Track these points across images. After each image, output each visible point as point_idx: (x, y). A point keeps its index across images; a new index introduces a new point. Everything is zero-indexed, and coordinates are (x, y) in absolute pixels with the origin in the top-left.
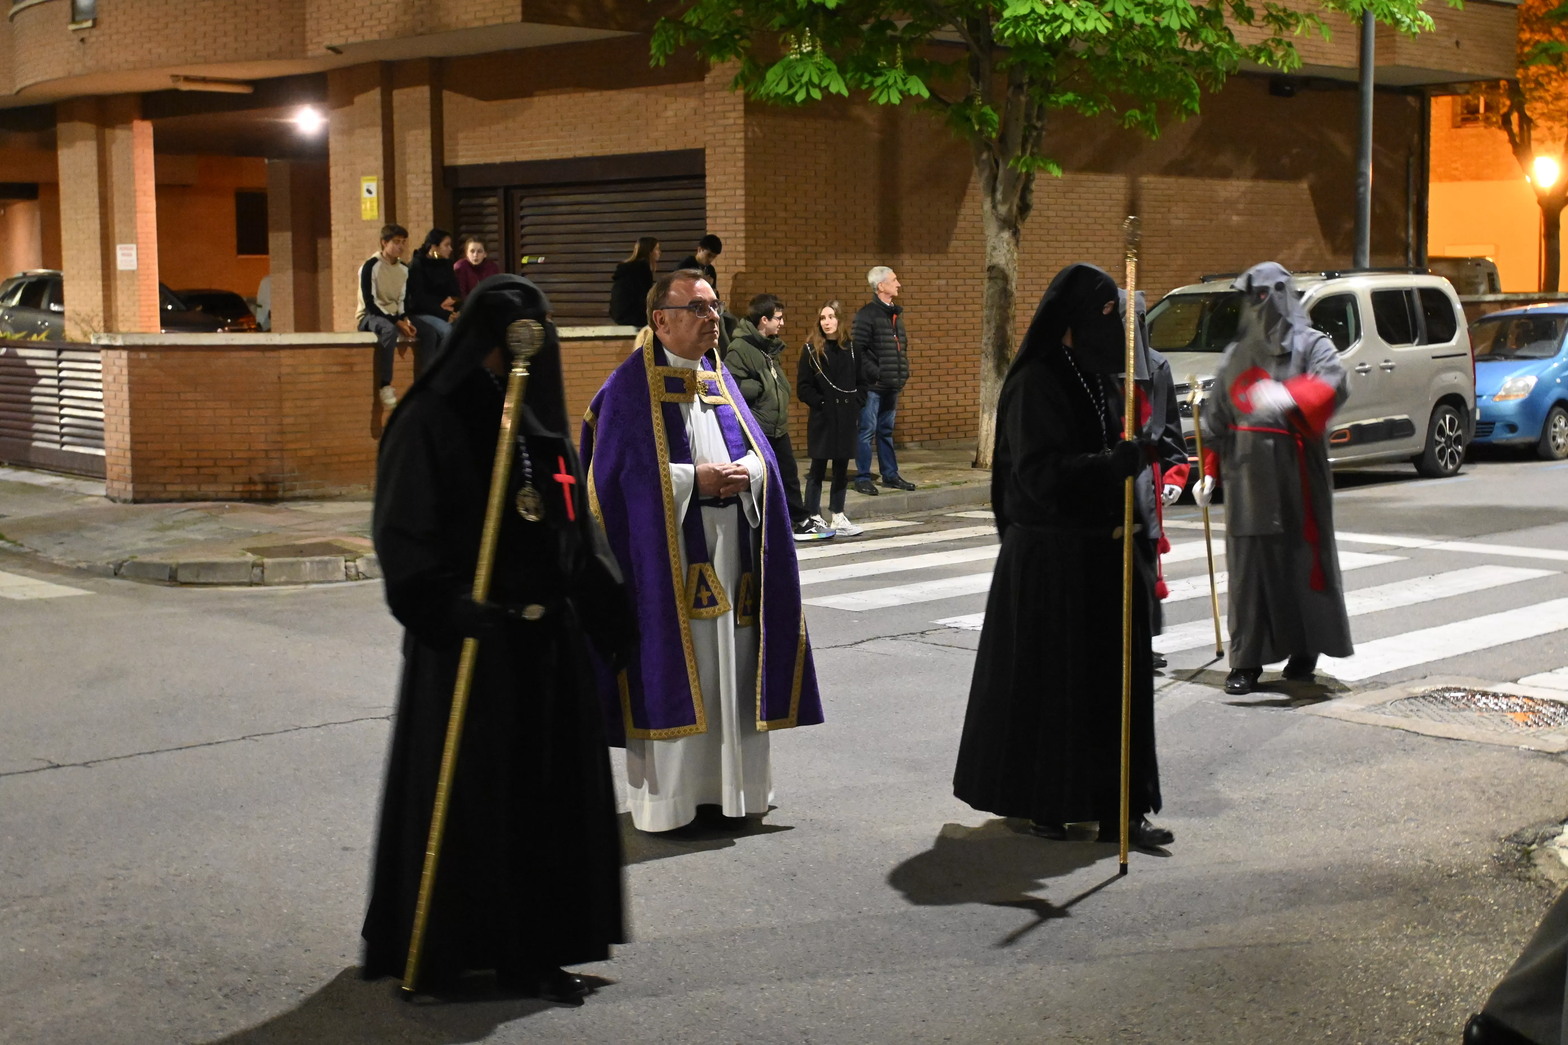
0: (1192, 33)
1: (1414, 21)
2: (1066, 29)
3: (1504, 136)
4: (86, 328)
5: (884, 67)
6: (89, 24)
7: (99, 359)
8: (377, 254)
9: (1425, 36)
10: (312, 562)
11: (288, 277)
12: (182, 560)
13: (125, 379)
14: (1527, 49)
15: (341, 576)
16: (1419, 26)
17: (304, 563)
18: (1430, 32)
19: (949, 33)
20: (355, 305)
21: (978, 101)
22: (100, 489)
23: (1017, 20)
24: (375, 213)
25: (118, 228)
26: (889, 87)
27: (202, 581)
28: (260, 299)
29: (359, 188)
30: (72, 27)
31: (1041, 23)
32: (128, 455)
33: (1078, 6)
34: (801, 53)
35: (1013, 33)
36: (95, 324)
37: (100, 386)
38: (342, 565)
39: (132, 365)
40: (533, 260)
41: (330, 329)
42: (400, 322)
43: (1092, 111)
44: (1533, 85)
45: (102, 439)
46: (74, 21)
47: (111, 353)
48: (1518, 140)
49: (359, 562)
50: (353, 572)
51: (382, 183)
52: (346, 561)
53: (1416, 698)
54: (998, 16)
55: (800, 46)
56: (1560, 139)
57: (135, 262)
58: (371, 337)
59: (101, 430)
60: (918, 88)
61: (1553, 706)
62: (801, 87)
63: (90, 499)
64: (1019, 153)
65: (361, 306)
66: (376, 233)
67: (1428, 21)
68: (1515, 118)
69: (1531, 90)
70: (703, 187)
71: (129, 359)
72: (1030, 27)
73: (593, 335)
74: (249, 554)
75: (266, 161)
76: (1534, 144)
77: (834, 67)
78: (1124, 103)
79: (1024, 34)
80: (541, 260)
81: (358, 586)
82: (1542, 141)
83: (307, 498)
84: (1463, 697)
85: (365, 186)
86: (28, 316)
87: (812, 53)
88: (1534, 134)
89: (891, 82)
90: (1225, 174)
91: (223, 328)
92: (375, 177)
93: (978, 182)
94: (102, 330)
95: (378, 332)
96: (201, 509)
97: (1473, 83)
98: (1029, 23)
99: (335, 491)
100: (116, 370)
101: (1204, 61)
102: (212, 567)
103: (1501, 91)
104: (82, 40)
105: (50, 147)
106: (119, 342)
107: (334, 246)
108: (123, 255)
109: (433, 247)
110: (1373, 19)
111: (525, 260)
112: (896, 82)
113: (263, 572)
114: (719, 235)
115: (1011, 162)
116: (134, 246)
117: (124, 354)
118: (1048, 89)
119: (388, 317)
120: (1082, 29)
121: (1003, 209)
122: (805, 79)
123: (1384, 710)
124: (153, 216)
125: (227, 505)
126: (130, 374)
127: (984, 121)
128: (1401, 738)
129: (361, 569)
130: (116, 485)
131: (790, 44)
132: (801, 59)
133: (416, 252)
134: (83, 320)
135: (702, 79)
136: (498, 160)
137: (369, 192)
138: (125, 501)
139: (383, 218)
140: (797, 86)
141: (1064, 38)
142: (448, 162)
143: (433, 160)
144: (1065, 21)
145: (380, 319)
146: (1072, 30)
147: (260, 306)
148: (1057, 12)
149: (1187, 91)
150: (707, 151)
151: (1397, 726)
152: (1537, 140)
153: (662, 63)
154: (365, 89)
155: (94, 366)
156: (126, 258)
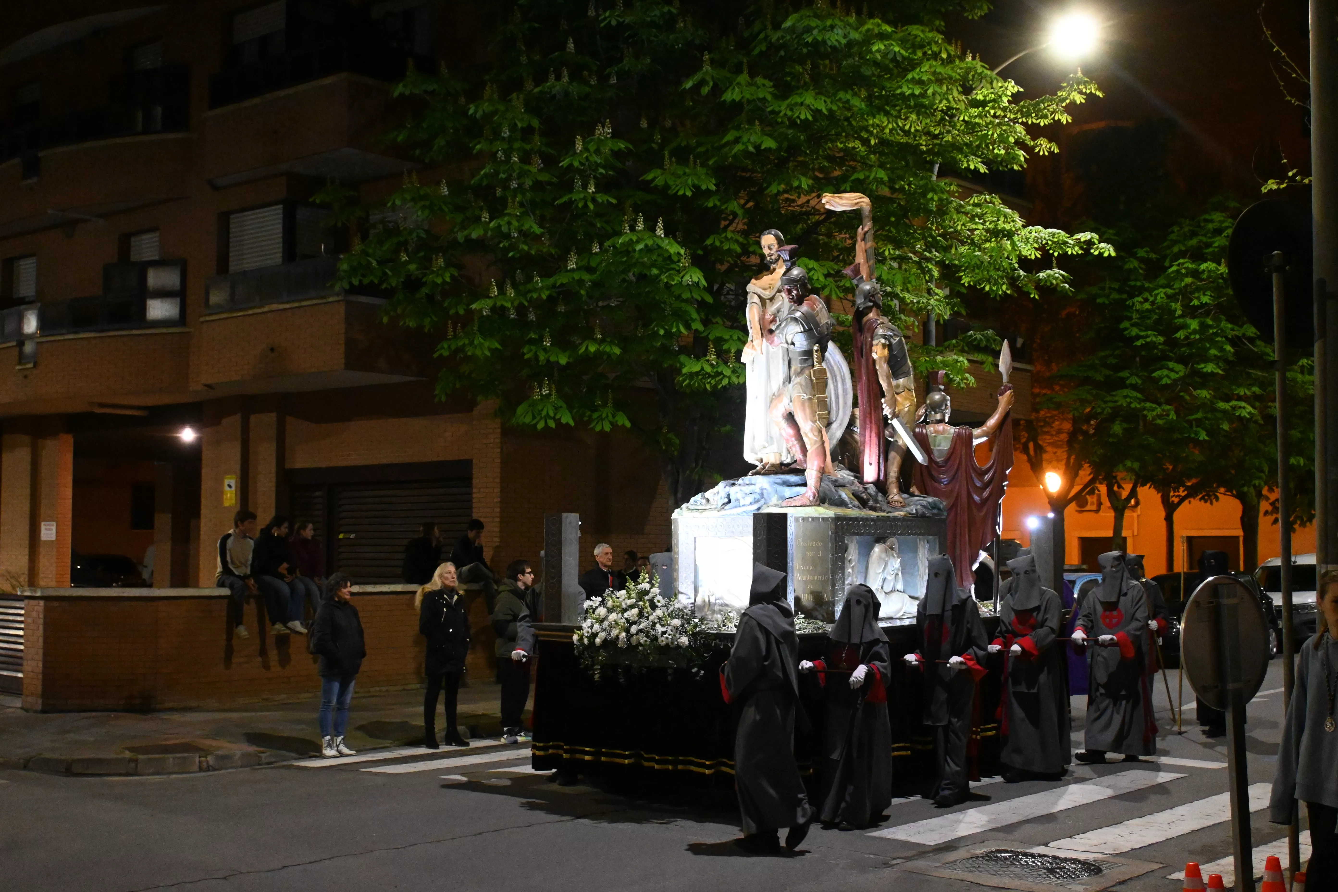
1: (962, 380)
2: (725, 382)
3: (1025, 457)
4: (15, 583)
5: (599, 405)
6: (31, 365)
7: (23, 606)
8: (231, 531)
9: (969, 389)
10: (174, 758)
11: (167, 546)
12: (76, 756)
13: (41, 621)
14: (1038, 400)
15: (196, 768)
16: (965, 383)
17: (168, 758)
18: (972, 388)
19: (644, 382)
20: (216, 568)
21: (665, 430)
22: (17, 703)
23: (691, 375)
24: (233, 502)
25: (43, 511)
26: (603, 420)
27: (90, 772)
28: (146, 562)
29: (222, 484)
30: (18, 367)
31: (709, 378)
32: (40, 677)
33: (733, 366)
34: (542, 395)
35: (689, 383)
36: (21, 579)
37: (22, 626)
38: (197, 759)
39: (47, 610)
40: (347, 536)
41: (196, 585)
42: (246, 581)
44: (1042, 424)
45: (21, 665)
46: (20, 363)
47: (33, 602)
48: (1034, 460)
49: (209, 758)
50: (205, 764)
51: (239, 481)
52: (200, 757)
53: (977, 858)
54: (679, 372)
55: (541, 390)
56: (1061, 460)
57: (54, 535)
58: (226, 592)
59: (21, 658)
60: (623, 420)
61: (1073, 863)
62: (541, 418)
63: (10, 710)
64: (694, 465)
65: (219, 569)
66: (231, 517)
67: (972, 380)
68: (1031, 445)
69: (1042, 427)
70: (470, 485)
71: (45, 606)
72: (701, 380)
73: (389, 590)
74: (127, 752)
75: (156, 463)
76: (1045, 464)
77: (564, 405)
79: (697, 384)
80: (352, 536)
81: (208, 776)
82: (1050, 462)
83: (172, 710)
84: (1010, 857)
85: (226, 482)
87: (549, 395)
88: (1045, 456)
89: (604, 415)
91: (117, 583)
92: (234, 476)
93: (665, 485)
94: (27, 584)
95: (231, 587)
96: (94, 717)
98: (700, 377)
99: (194, 704)
100: (34, 614)
102: (99, 762)
103: (1021, 427)
104: (26, 377)
106: (38, 594)
107: (202, 524)
108: (46, 529)
109: (275, 528)
111: (341, 536)
112: (607, 416)
113: (137, 766)
114: (482, 520)
115: (688, 472)
116: (54, 523)
117: (42, 603)
118: (713, 422)
119: (239, 577)
120: (736, 383)
122: (544, 413)
123: (955, 867)
124: (69, 502)
125: (113, 715)
126: (45, 617)
127: (669, 443)
128: (967, 888)
129: (211, 763)
130: (30, 699)
131: (534, 389)
132: (541, 399)
133: (262, 530)
134: (13, 577)
135: (472, 411)
136: (324, 464)
137: (230, 486)
138: (36, 712)
139: (239, 505)
140: (538, 418)
141: (724, 388)
142: (288, 466)
143: (277, 464)
144: (725, 376)
145: (232, 578)
146: (729, 382)
147: (146, 567)
148: (719, 370)
150: (474, 461)
151: (965, 879)
152: (1047, 460)
153: (443, 399)
154: (230, 414)
155: (18, 611)
156: (48, 532)
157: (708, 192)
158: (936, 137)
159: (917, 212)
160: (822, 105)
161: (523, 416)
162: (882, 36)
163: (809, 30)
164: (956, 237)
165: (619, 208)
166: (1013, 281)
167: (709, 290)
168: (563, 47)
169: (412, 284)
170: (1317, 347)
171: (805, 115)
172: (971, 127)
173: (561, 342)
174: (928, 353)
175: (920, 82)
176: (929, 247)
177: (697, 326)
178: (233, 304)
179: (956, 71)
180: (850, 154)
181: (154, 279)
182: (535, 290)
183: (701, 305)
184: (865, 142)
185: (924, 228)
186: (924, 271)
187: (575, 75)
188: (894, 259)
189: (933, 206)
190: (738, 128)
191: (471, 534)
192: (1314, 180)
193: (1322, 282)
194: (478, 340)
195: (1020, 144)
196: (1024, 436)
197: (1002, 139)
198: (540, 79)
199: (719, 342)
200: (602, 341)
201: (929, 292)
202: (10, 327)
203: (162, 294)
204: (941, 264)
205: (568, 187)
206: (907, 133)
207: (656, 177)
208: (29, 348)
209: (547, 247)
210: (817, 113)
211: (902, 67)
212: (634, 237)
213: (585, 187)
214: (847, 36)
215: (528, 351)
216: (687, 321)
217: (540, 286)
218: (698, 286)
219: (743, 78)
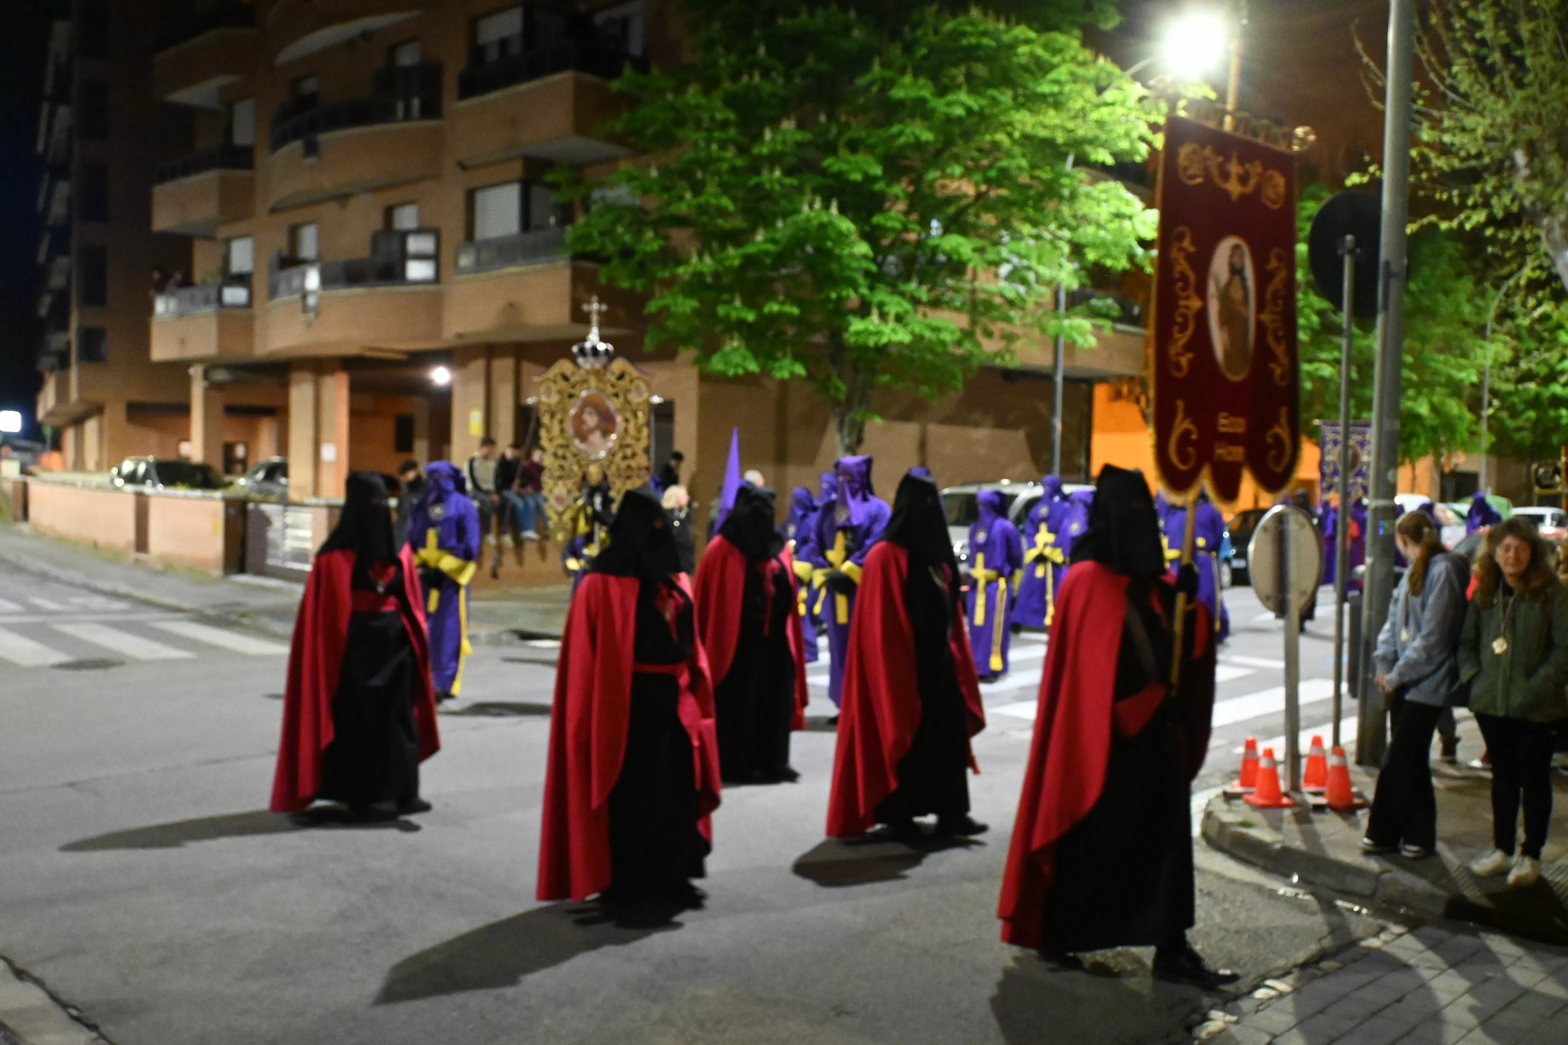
0: (959, 343)
2: (885, 340)
4: (302, 494)
5: (780, 357)
6: (313, 315)
8: (477, 454)
9: (1091, 350)
16: (1088, 345)
18: (1094, 348)
19: (818, 338)
21: (834, 378)
23: (858, 333)
24: (478, 430)
25: (324, 435)
26: (783, 369)
29: (469, 416)
30: (303, 316)
31: (871, 336)
34: (732, 347)
35: (855, 340)
36: (308, 491)
39: (329, 516)
43: (900, 386)
46: (304, 313)
47: (317, 509)
51: (483, 414)
55: (732, 343)
57: (333, 456)
60: (800, 370)
62: (732, 367)
64: (857, 409)
66: (477, 442)
67: (1093, 342)
71: (327, 513)
72: (864, 337)
75: (415, 399)
77: (751, 356)
78: (918, 382)
79: (861, 341)
85: (472, 415)
86: (268, 486)
87: (738, 348)
89: (784, 366)
90: (976, 425)
92: (479, 411)
93: (833, 425)
94: (312, 495)
97: (1120, 378)
98: (864, 335)
100: (320, 519)
101: (964, 360)
104: (309, 324)
105: (285, 386)
106: (322, 503)
107: (453, 450)
108: (327, 451)
110: (1062, 340)
112: (786, 366)
114: (682, 451)
115: (852, 414)
116: (333, 446)
117: (324, 510)
118: (874, 372)
119: (485, 492)
120: (895, 340)
121: (847, 440)
122: (734, 362)
127: (837, 389)
131: (726, 341)
132: (732, 351)
133: (501, 455)
134: (300, 489)
135: (675, 359)
137: (475, 419)
140: (729, 366)
141: (884, 344)
142: (521, 404)
143: (514, 401)
146: (889, 340)
149: (954, 376)
150: (677, 404)
153: (651, 349)
154: (475, 357)
155: (306, 516)
156: (329, 452)
157: (875, 179)
158: (1071, 131)
159: (1051, 198)
160: (972, 102)
161: (717, 364)
162: (1027, 42)
163: (964, 34)
164: (1085, 219)
165: (800, 190)
166: (1131, 257)
167: (874, 260)
168: (754, 51)
169: (627, 253)
170: (1380, 319)
171: (959, 111)
172: (1100, 124)
173: (750, 302)
174: (1057, 317)
175: (1057, 82)
176: (1061, 226)
177: (864, 291)
178: (479, 266)
179: (1091, 72)
180: (996, 145)
181: (414, 244)
182: (728, 258)
183: (867, 273)
184: (1010, 135)
185: (1058, 211)
186: (1056, 248)
187: (766, 74)
188: (1031, 236)
189: (1066, 192)
190: (901, 121)
191: (673, 463)
192: (1387, 177)
193: (1387, 264)
194: (680, 299)
195: (1143, 139)
196: (1138, 390)
197: (1127, 135)
198: (735, 77)
199: (881, 305)
200: (783, 303)
201: (1061, 266)
202: (296, 282)
203: (421, 257)
204: (1071, 242)
205: (757, 172)
206: (1044, 127)
207: (830, 163)
208: (311, 301)
209: (738, 222)
210: (969, 110)
211: (1042, 68)
212: (812, 215)
213: (772, 171)
214: (997, 40)
215: (721, 310)
216: (855, 287)
217: (733, 255)
218: (865, 257)
219: (908, 79)
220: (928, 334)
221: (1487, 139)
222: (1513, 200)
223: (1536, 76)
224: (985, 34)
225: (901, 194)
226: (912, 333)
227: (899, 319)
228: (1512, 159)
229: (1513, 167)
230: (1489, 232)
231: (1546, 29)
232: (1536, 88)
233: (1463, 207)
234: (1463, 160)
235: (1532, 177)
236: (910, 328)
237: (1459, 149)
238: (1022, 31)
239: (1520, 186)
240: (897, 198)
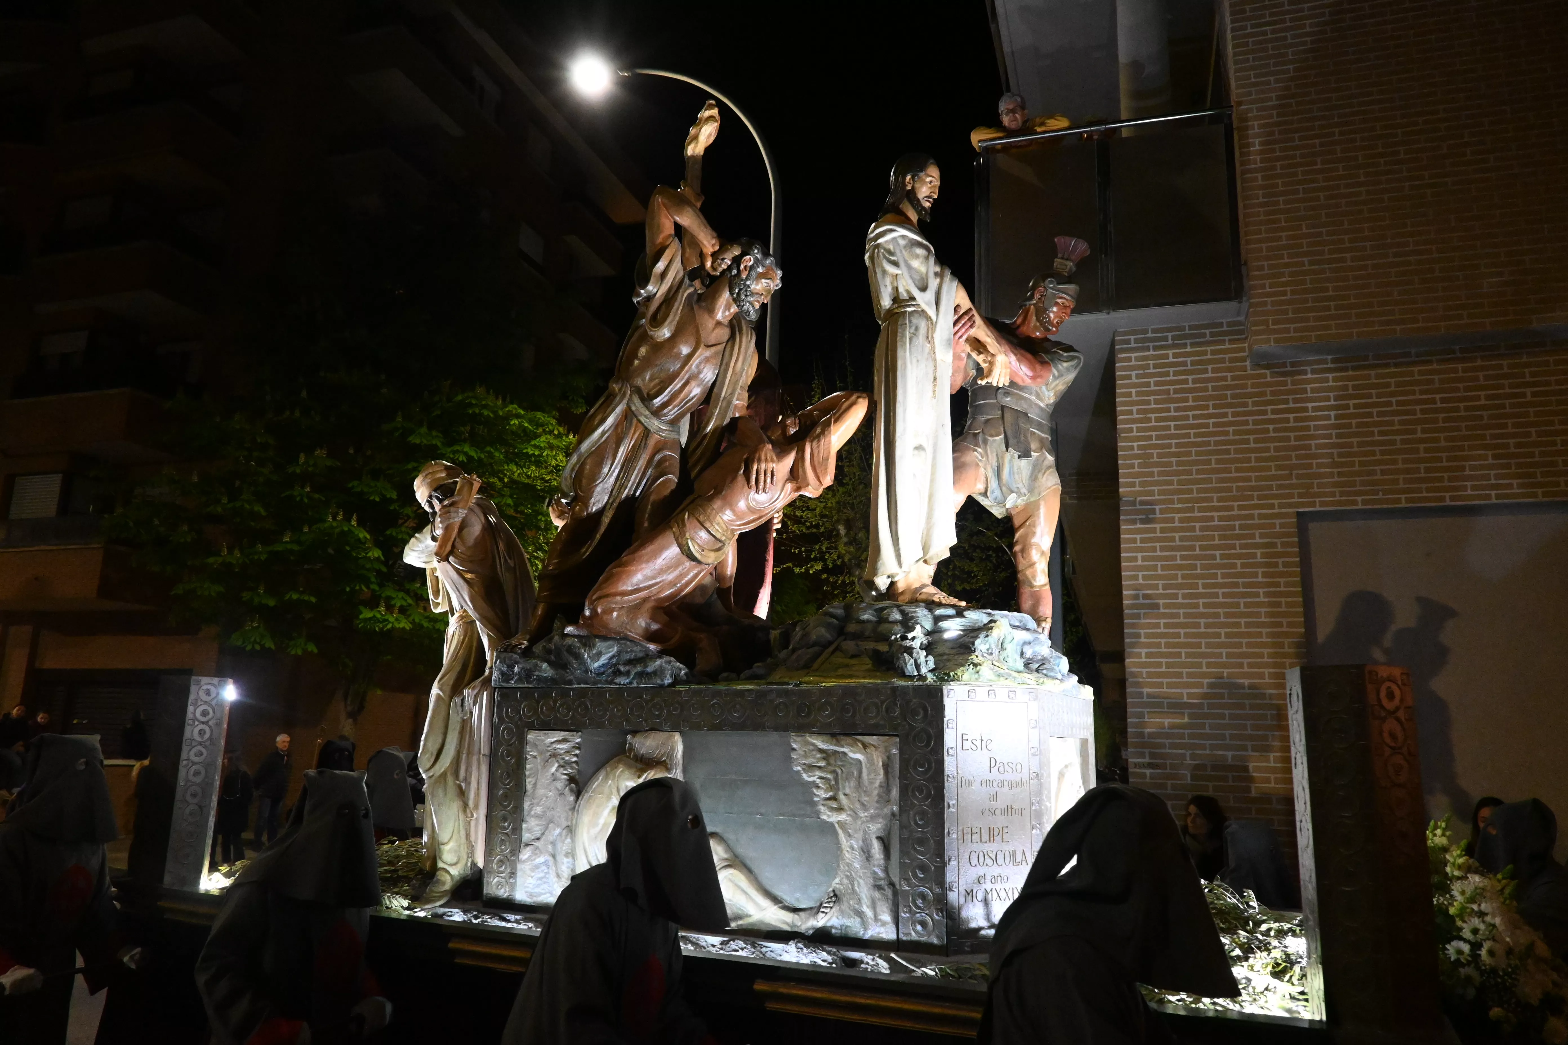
5: (295, 637)
21: (343, 656)
23: (366, 620)
26: (297, 647)
31: (378, 623)
34: (252, 627)
35: (364, 625)
40: (80, 721)
54: (357, 617)
55: (252, 624)
60: (312, 648)
62: (250, 643)
64: (361, 682)
72: (372, 624)
77: (269, 635)
79: (369, 627)
80: (85, 722)
87: (258, 628)
89: (298, 644)
93: (339, 695)
98: (372, 622)
111: (75, 721)
112: (300, 644)
115: (357, 686)
121: (349, 708)
122: (252, 640)
127: (345, 665)
131: (247, 623)
132: (251, 630)
135: (196, 635)
140: (247, 643)
142: (36, 666)
143: (28, 665)
144: (390, 623)
153: (174, 625)
157: (391, 501)
161: (236, 640)
162: (518, 416)
163: (470, 405)
165: (326, 504)
167: (385, 563)
168: (297, 393)
169: (160, 542)
173: (273, 591)
175: (539, 447)
177: (375, 587)
178: (8, 542)
182: (256, 553)
184: (501, 480)
187: (306, 412)
189: (542, 525)
194: (207, 584)
198: (279, 411)
199: (388, 599)
200: (303, 593)
205: (289, 486)
206: (529, 477)
207: (354, 485)
209: (268, 525)
211: (529, 436)
212: (335, 524)
213: (303, 487)
214: (495, 413)
215: (246, 596)
216: (367, 583)
217: (261, 551)
218: (378, 559)
219: (424, 430)
220: (426, 624)
221: (823, 516)
222: (839, 557)
223: (850, 479)
224: (485, 407)
225: (412, 515)
226: (413, 622)
227: (403, 610)
228: (838, 531)
229: (838, 534)
230: (824, 576)
231: (856, 450)
232: (850, 487)
233: (808, 560)
234: (808, 528)
235: (849, 543)
236: (411, 619)
237: (806, 521)
238: (513, 408)
239: (842, 549)
240: (409, 517)
